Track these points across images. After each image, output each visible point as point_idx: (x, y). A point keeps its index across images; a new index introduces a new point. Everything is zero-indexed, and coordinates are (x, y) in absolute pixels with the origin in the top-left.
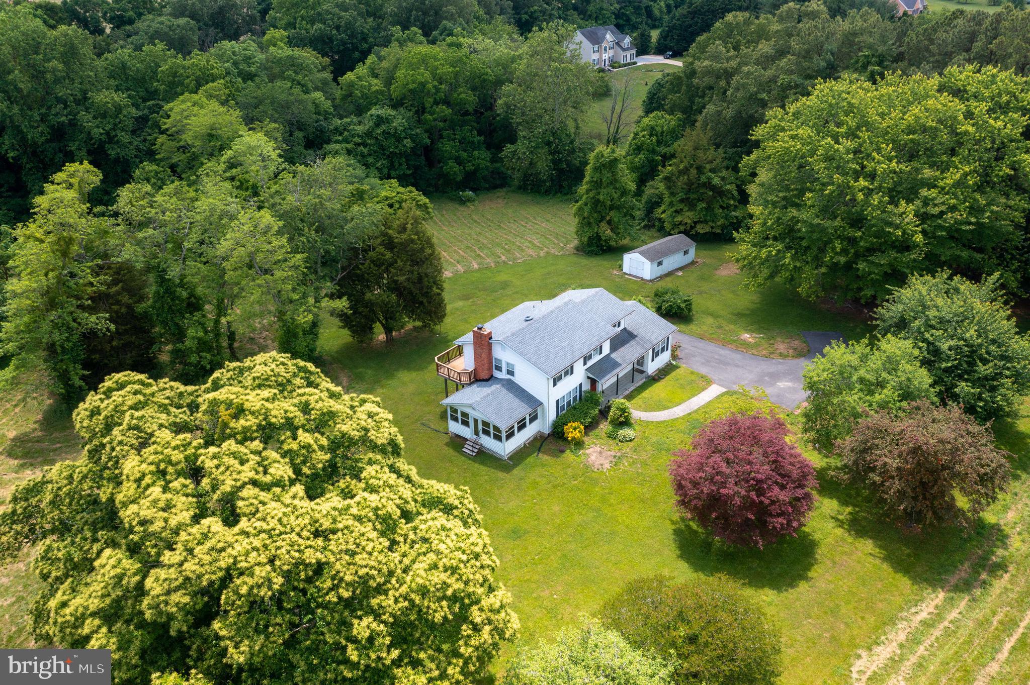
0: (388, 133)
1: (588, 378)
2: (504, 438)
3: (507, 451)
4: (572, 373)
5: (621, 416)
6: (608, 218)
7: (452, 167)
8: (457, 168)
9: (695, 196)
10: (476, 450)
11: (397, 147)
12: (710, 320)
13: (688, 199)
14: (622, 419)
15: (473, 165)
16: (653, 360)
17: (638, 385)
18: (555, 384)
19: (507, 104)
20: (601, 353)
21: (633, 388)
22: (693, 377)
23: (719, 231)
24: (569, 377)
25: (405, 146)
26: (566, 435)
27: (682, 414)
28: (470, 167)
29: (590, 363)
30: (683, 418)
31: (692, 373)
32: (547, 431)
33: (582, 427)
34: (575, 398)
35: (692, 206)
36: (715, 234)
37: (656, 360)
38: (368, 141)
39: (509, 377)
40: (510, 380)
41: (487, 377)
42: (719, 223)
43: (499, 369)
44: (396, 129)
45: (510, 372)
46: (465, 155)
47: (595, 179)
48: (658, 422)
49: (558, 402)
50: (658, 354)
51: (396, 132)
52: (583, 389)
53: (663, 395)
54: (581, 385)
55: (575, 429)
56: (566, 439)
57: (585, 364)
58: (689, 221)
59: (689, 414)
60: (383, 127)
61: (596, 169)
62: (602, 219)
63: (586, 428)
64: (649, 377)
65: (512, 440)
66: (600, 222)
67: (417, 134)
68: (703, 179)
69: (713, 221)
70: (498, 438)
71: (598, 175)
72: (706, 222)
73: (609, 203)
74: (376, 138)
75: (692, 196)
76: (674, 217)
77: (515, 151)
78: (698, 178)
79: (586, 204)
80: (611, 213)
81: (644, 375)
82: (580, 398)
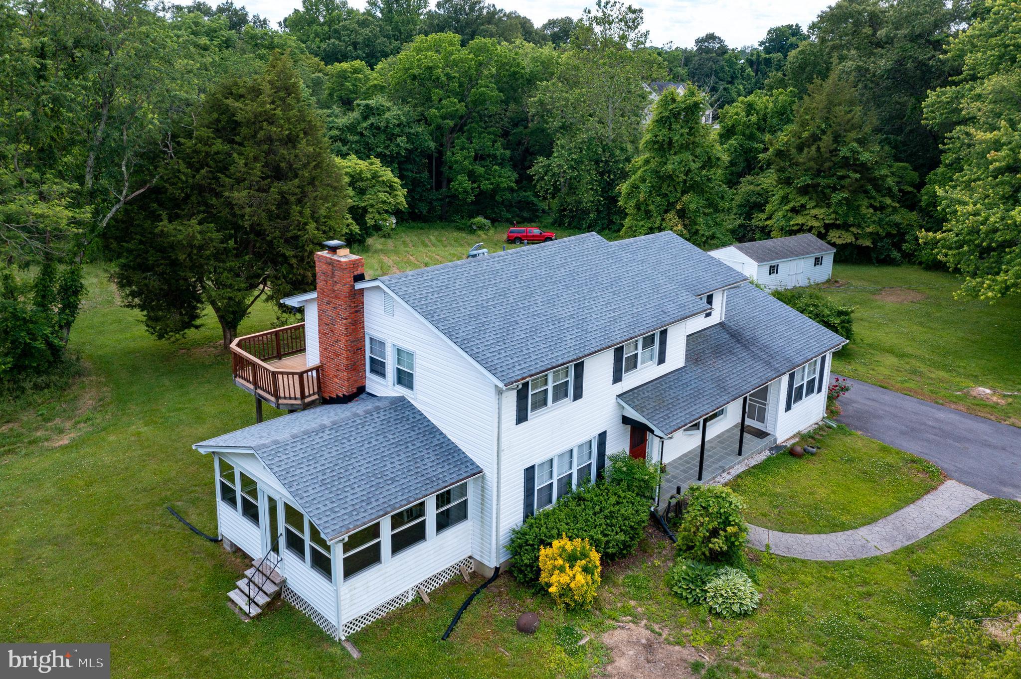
0: (378, 128)
1: (626, 420)
2: (338, 567)
3: (348, 615)
4: (578, 395)
5: (714, 533)
6: (679, 206)
7: (462, 182)
8: (468, 185)
9: (831, 181)
10: (262, 600)
11: (387, 147)
12: (891, 360)
13: (815, 186)
14: (718, 544)
15: (492, 184)
16: (788, 408)
17: (753, 462)
18: (522, 417)
19: (541, 103)
20: (661, 360)
21: (740, 469)
22: (890, 459)
23: (868, 243)
24: (567, 405)
25: (398, 145)
26: (544, 578)
27: (887, 549)
28: (486, 185)
29: (631, 380)
30: (891, 559)
31: (884, 449)
32: (493, 559)
33: (595, 556)
34: (584, 472)
35: (823, 200)
36: (861, 249)
37: (796, 407)
38: (350, 138)
39: (400, 391)
40: (402, 399)
41: (343, 391)
42: (868, 230)
43: (378, 368)
44: (388, 122)
45: (405, 379)
46: (482, 170)
47: (660, 138)
48: (824, 565)
49: (530, 473)
50: (799, 397)
51: (387, 127)
52: (610, 450)
53: (822, 493)
54: (602, 437)
55: (572, 559)
56: (542, 591)
57: (617, 378)
58: (816, 224)
59: (909, 550)
60: (372, 120)
61: (661, 121)
62: (670, 206)
63: (607, 559)
64: (778, 448)
65: (368, 577)
66: (666, 211)
67: (417, 134)
68: (844, 152)
69: (859, 226)
70: (322, 564)
71: (665, 131)
72: (845, 227)
73: (682, 177)
74: (362, 134)
75: (823, 182)
76: (790, 219)
77: (549, 165)
78: (834, 152)
79: (643, 180)
80: (685, 198)
81: (766, 441)
82: (600, 476)
